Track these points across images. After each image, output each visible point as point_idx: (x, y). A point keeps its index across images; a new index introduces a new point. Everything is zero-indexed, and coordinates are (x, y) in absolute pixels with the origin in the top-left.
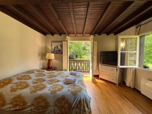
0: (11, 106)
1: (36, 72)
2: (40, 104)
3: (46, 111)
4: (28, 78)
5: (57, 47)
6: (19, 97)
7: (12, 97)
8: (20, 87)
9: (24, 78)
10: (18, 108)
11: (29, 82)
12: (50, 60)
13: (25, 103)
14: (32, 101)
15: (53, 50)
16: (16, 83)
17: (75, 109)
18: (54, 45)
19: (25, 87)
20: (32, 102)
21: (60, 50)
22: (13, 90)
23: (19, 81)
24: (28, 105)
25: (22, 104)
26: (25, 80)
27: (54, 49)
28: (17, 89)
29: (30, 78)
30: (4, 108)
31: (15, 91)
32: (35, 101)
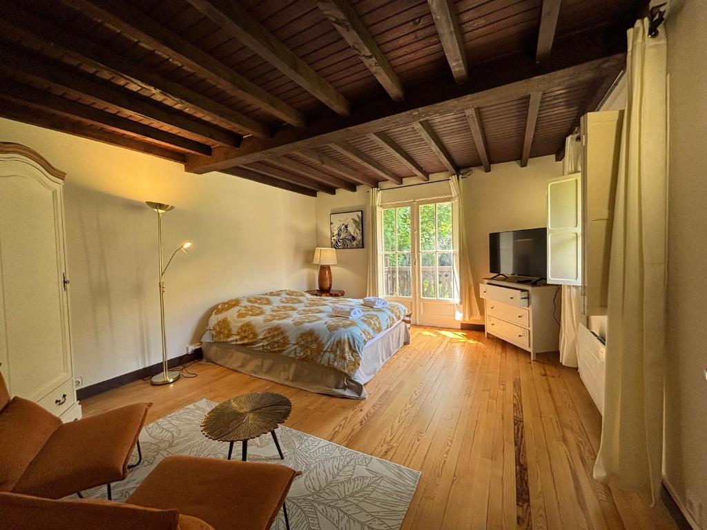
0: (238, 337)
1: (284, 295)
2: (275, 339)
3: (283, 350)
4: (266, 302)
5: (346, 227)
6: (248, 325)
7: (239, 325)
8: (250, 313)
9: (259, 301)
10: (246, 341)
11: (267, 309)
12: (324, 269)
13: (255, 335)
14: (265, 332)
15: (335, 238)
16: (245, 307)
17: (328, 353)
18: (338, 221)
19: (258, 314)
20: (265, 335)
21: (353, 237)
22: (241, 315)
23: (250, 304)
24: (259, 338)
25: (251, 336)
26: (259, 304)
27: (339, 235)
28: (247, 314)
29: (269, 303)
30: (229, 340)
31: (243, 317)
32: (269, 333)
